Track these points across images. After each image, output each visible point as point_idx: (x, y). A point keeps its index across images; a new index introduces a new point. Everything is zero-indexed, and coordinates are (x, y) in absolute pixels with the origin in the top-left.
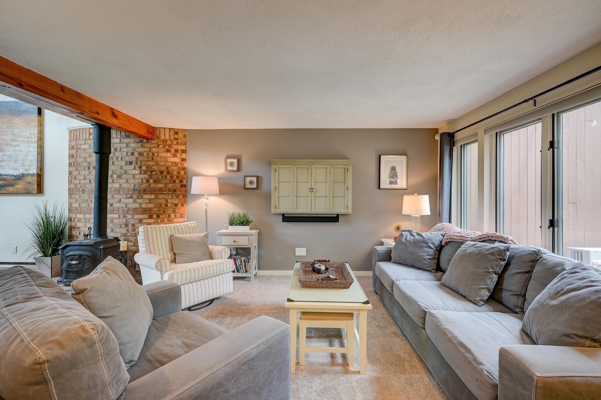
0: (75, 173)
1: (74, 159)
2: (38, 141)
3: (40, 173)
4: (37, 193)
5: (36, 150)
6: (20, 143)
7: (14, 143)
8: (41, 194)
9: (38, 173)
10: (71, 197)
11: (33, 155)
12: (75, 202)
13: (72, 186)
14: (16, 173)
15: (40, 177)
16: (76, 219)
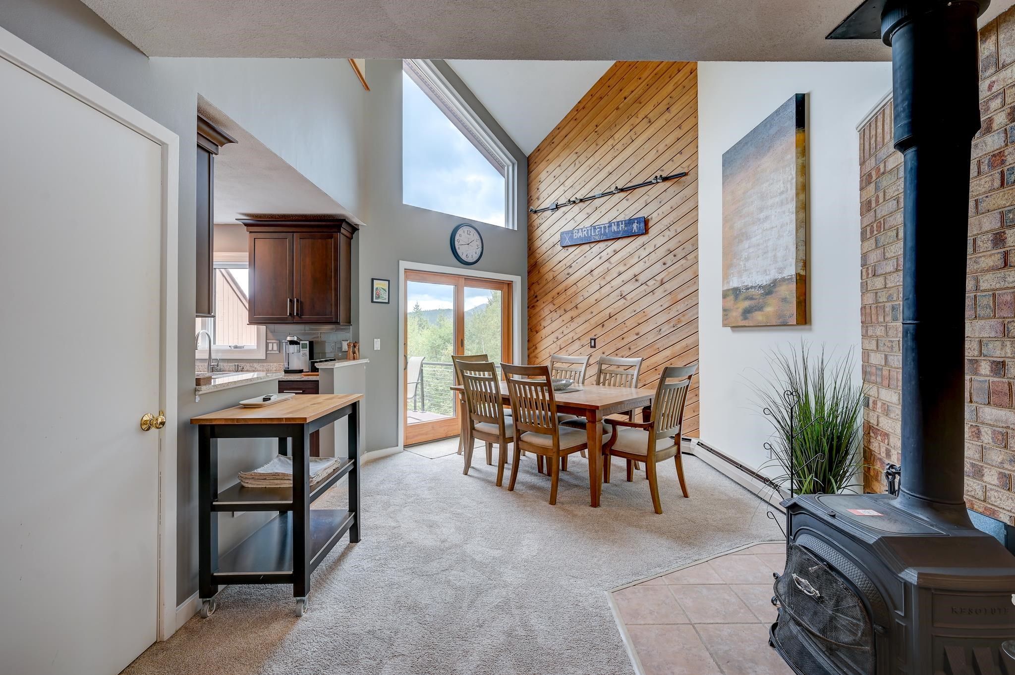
0: (873, 258)
1: (872, 213)
2: (797, 194)
3: (803, 273)
4: (798, 324)
5: (794, 217)
6: (770, 211)
7: (762, 216)
8: (807, 327)
9: (798, 275)
10: (867, 331)
11: (789, 231)
12: (875, 349)
13: (870, 299)
14: (764, 280)
15: (803, 282)
16: (879, 404)
